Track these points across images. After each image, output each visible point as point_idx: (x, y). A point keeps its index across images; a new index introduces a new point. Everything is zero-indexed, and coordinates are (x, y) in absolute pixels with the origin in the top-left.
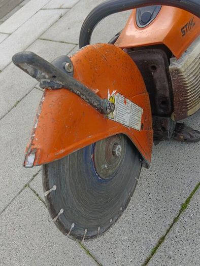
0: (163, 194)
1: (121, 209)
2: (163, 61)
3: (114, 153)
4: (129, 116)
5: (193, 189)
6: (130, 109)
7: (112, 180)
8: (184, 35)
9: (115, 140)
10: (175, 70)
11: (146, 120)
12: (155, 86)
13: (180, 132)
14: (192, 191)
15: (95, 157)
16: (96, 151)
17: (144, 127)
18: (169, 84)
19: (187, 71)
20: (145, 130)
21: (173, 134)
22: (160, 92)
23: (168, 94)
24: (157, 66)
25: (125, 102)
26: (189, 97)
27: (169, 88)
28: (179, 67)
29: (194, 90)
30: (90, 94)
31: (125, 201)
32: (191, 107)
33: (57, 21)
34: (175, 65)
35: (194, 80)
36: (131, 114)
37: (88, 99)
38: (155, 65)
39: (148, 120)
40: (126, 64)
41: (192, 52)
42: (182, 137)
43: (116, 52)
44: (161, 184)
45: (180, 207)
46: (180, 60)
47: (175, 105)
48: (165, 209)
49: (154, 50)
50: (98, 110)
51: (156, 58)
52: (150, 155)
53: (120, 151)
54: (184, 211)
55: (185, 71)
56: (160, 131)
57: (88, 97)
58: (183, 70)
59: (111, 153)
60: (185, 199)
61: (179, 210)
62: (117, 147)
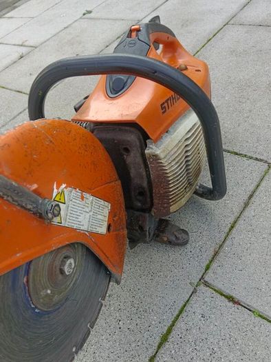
0: (138, 321)
1: (74, 350)
2: (138, 143)
3: (62, 272)
4: (88, 215)
5: (177, 313)
6: (90, 206)
7: (60, 310)
8: (163, 113)
9: (65, 252)
10: (153, 156)
11: (115, 219)
12: (129, 173)
13: (163, 232)
14: (175, 316)
15: (31, 281)
16: (31, 271)
17: (112, 228)
18: (146, 171)
19: (168, 157)
20: (114, 231)
21: (154, 235)
22: (136, 181)
23: (145, 184)
24: (129, 149)
25: (82, 198)
26: (171, 190)
27: (147, 176)
28: (158, 152)
29: (178, 180)
30: (20, 194)
31: (81, 337)
32: (175, 202)
33: (15, 62)
34: (152, 149)
35: (177, 168)
36: (91, 213)
37: (17, 201)
38: (128, 147)
39: (119, 218)
40: (85, 145)
41: (175, 134)
42: (165, 239)
43: (70, 131)
44: (136, 306)
45: (158, 340)
46: (159, 143)
47: (154, 198)
48: (139, 344)
49: (127, 128)
50: (34, 214)
51: (129, 139)
52: (121, 267)
53: (73, 267)
54: (163, 346)
55: (165, 157)
56: (137, 230)
57: (15, 198)
58: (162, 156)
59: (58, 272)
60: (166, 328)
61: (157, 344)
62: (68, 262)
